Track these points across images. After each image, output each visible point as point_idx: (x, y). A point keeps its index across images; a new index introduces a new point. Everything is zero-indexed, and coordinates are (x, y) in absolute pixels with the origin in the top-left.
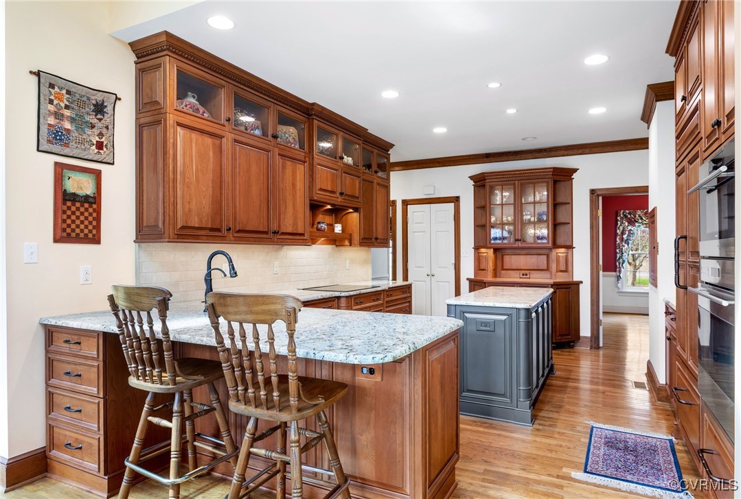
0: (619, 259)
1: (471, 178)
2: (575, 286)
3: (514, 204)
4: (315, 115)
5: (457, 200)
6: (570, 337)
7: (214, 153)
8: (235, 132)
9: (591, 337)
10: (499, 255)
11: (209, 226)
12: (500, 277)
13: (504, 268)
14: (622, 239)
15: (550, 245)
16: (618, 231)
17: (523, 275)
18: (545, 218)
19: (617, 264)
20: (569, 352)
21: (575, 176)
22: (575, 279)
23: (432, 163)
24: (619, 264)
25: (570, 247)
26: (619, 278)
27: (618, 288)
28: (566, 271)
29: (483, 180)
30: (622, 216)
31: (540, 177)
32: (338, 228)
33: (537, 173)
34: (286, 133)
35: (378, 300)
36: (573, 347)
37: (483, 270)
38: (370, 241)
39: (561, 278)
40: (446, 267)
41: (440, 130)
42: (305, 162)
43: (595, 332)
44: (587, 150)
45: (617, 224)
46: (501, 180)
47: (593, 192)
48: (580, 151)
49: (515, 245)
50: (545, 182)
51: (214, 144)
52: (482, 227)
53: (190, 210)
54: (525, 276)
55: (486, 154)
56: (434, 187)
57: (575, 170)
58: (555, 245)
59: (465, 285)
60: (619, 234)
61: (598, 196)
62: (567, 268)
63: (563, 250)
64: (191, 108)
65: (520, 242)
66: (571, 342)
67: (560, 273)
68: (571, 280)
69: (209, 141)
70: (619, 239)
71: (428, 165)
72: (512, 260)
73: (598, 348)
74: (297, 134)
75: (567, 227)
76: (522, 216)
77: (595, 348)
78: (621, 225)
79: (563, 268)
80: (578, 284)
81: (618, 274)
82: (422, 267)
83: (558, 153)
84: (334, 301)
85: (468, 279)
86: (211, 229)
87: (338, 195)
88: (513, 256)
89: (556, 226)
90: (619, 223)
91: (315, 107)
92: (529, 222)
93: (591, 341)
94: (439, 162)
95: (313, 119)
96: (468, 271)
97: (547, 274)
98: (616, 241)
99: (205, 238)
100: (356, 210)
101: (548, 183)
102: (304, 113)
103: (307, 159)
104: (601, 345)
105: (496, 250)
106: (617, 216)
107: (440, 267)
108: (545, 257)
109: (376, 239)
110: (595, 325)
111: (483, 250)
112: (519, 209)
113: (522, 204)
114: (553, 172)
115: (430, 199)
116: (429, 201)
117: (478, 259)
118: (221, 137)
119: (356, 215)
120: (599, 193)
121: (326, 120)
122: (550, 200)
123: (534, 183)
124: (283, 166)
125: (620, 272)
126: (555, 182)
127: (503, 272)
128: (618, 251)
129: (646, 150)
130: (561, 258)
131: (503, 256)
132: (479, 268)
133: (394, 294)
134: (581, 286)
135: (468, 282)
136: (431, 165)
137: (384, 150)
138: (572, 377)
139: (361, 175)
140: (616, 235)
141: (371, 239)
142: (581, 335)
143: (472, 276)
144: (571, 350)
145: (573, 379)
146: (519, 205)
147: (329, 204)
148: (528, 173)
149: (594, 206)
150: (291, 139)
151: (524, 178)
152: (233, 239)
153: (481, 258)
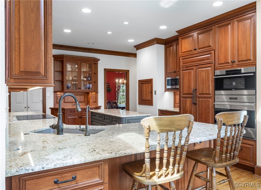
0: (117, 97)
3: (78, 72)
16: (116, 86)
19: (117, 98)
21: (99, 62)
22: (99, 105)
25: (97, 92)
28: (95, 102)
39: (94, 105)
40: (37, 103)
46: (72, 59)
47: (105, 70)
49: (78, 91)
50: (88, 63)
54: (74, 105)
55: (61, 45)
57: (99, 60)
59: (48, 112)
61: (107, 71)
62: (96, 100)
63: (94, 93)
65: (80, 90)
67: (93, 103)
68: (97, 106)
70: (117, 89)
80: (100, 107)
82: (21, 103)
85: (50, 108)
96: (50, 104)
107: (33, 103)
108: (83, 96)
111: (59, 93)
112: (80, 74)
114: (94, 59)
128: (116, 93)
129: (136, 58)
132: (57, 102)
143: (53, 106)
146: (80, 72)
148: (84, 58)
153: (58, 97)
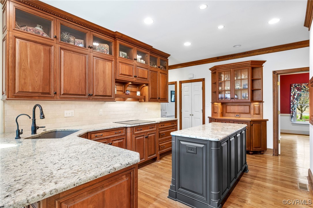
0: (292, 107)
1: (210, 69)
2: (264, 122)
3: (231, 81)
4: (118, 38)
5: (203, 80)
6: (261, 148)
7: (44, 54)
8: (61, 44)
9: (273, 149)
10: (225, 106)
11: (41, 91)
12: (225, 116)
13: (227, 112)
14: (294, 98)
15: (250, 100)
17: (237, 115)
18: (247, 87)
19: (291, 110)
20: (260, 157)
21: (264, 65)
22: (264, 118)
23: (192, 64)
24: (292, 110)
25: (261, 102)
26: (292, 117)
27: (292, 122)
28: (259, 114)
29: (215, 70)
30: (294, 87)
31: (244, 66)
32: (138, 94)
33: (242, 64)
34: (102, 47)
35: (153, 128)
36: (263, 153)
37: (216, 113)
38: (156, 99)
39: (256, 118)
40: (198, 112)
41: (187, 44)
42: (112, 61)
43: (276, 147)
44: (271, 51)
45: (291, 91)
47: (274, 72)
48: (267, 51)
49: (231, 101)
50: (247, 68)
51: (45, 50)
52: (215, 92)
53: (25, 83)
54: (237, 116)
55: (217, 57)
56: (193, 74)
57: (264, 62)
58: (253, 100)
59: (207, 120)
60: (292, 95)
61: (278, 74)
62: (260, 112)
63: (257, 103)
64: (34, 31)
65: (233, 99)
66: (261, 151)
67: (255, 115)
68: (262, 119)
69: (41, 47)
70: (292, 98)
71: (191, 65)
72: (230, 108)
73: (278, 155)
74: (108, 48)
75: (260, 92)
76: (234, 86)
77: (276, 155)
78: (293, 91)
79: (257, 112)
80: (265, 121)
81: (292, 115)
82: (188, 111)
83: (255, 53)
84: (123, 129)
85: (208, 117)
86: (42, 93)
87: (133, 77)
88: (232, 106)
89: (253, 91)
90: (292, 90)
91: (117, 34)
92: (239, 89)
93: (273, 151)
94: (195, 63)
95: (117, 40)
96: (209, 113)
97: (249, 115)
98: (290, 99)
99: (37, 97)
100: (147, 85)
101: (248, 69)
102: (112, 37)
103: (113, 59)
104: (279, 153)
105: (223, 104)
106: (291, 87)
107: (196, 111)
108: (248, 107)
109: (159, 98)
110: (276, 143)
111: (216, 103)
112: (233, 83)
113: (234, 80)
114: (251, 63)
115: (191, 80)
116: (191, 81)
117: (213, 108)
118: (51, 46)
119: (147, 87)
120: (278, 73)
121: (126, 41)
122: (249, 77)
123: (241, 70)
124: (96, 62)
125: (293, 114)
126: (253, 68)
127: (226, 114)
128: (291, 103)
129: (308, 47)
130: (256, 107)
131: (226, 106)
132: (214, 112)
133: (165, 125)
134: (267, 122)
135: (208, 118)
136: (192, 65)
137: (166, 57)
138: (258, 176)
139: (149, 68)
140: (290, 96)
141: (156, 98)
142: (267, 148)
143: (210, 116)
144: (261, 156)
145: (258, 177)
146: (233, 81)
147: (130, 82)
148: (237, 65)
149: (275, 80)
150: (105, 50)
151: (236, 67)
152: (59, 98)
153: (215, 107)
